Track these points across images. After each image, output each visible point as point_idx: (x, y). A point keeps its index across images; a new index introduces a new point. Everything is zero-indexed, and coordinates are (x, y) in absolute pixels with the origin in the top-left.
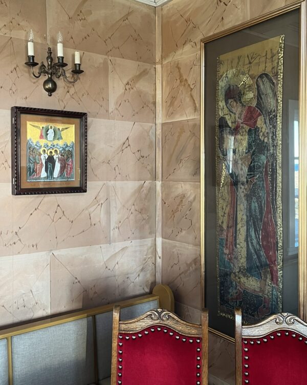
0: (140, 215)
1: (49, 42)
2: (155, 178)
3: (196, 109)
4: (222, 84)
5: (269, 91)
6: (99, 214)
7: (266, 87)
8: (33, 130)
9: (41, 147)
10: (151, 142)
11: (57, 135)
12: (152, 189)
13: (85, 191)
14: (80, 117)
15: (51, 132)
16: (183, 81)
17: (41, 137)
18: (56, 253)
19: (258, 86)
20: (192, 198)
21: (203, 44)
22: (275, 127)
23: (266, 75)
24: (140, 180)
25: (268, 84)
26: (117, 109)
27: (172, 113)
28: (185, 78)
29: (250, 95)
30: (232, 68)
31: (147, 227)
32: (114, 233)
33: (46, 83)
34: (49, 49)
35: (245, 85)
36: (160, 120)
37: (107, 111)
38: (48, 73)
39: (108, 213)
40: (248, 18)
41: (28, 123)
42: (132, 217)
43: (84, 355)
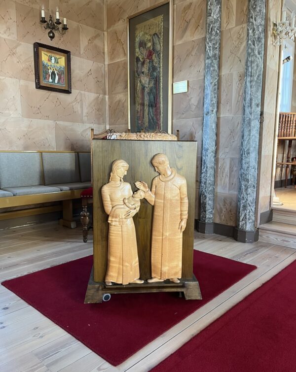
0: (97, 112)
1: (50, 12)
2: (105, 94)
3: (125, 55)
4: (137, 40)
5: (158, 42)
6: (77, 107)
7: (156, 40)
8: (44, 56)
9: (48, 66)
10: (102, 74)
11: (57, 62)
12: (103, 100)
13: (71, 93)
14: (67, 53)
15: (53, 58)
16: (118, 40)
17: (49, 60)
18: (58, 122)
19: (153, 40)
20: (124, 101)
21: (128, 20)
22: (160, 58)
23: (156, 34)
24: (97, 93)
25: (157, 38)
26: (85, 53)
27: (113, 58)
28: (119, 38)
29: (149, 44)
30: (142, 31)
31: (101, 119)
32: (85, 119)
33: (49, 33)
34: (50, 16)
35: (147, 39)
36: (107, 63)
37: (80, 53)
38: (50, 28)
39: (82, 107)
40: (149, 6)
41: (42, 52)
42: (94, 112)
43: (74, 169)
